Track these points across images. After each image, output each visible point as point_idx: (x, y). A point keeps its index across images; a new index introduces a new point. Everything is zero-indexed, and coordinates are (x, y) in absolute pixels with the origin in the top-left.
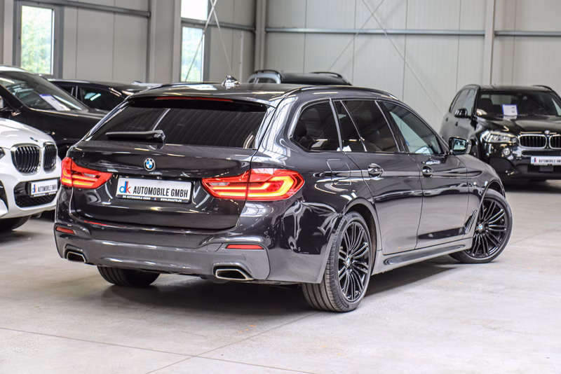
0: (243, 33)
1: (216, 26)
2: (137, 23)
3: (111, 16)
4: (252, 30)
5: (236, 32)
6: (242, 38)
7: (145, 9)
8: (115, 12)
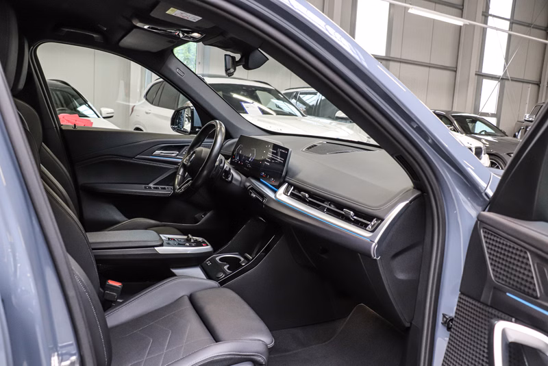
0: (530, 85)
1: (508, 80)
2: (447, 74)
3: (427, 69)
4: (538, 84)
5: (525, 84)
6: (530, 89)
7: (454, 66)
8: (430, 67)
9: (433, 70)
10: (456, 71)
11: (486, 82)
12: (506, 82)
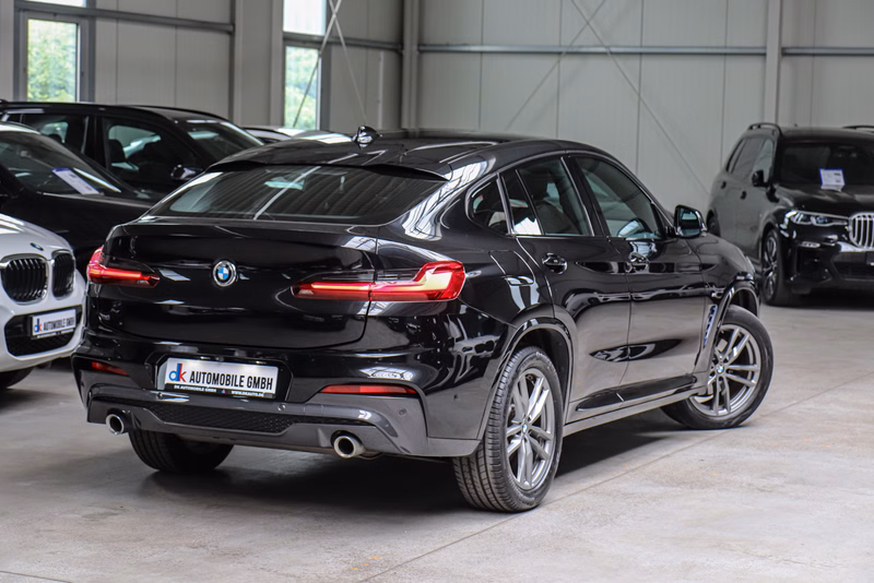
0: (382, 54)
1: (339, 44)
3: (170, 32)
4: (397, 47)
5: (371, 52)
6: (382, 61)
7: (225, 19)
8: (177, 26)
9: (184, 34)
10: (231, 34)
11: (293, 53)
12: (334, 50)
